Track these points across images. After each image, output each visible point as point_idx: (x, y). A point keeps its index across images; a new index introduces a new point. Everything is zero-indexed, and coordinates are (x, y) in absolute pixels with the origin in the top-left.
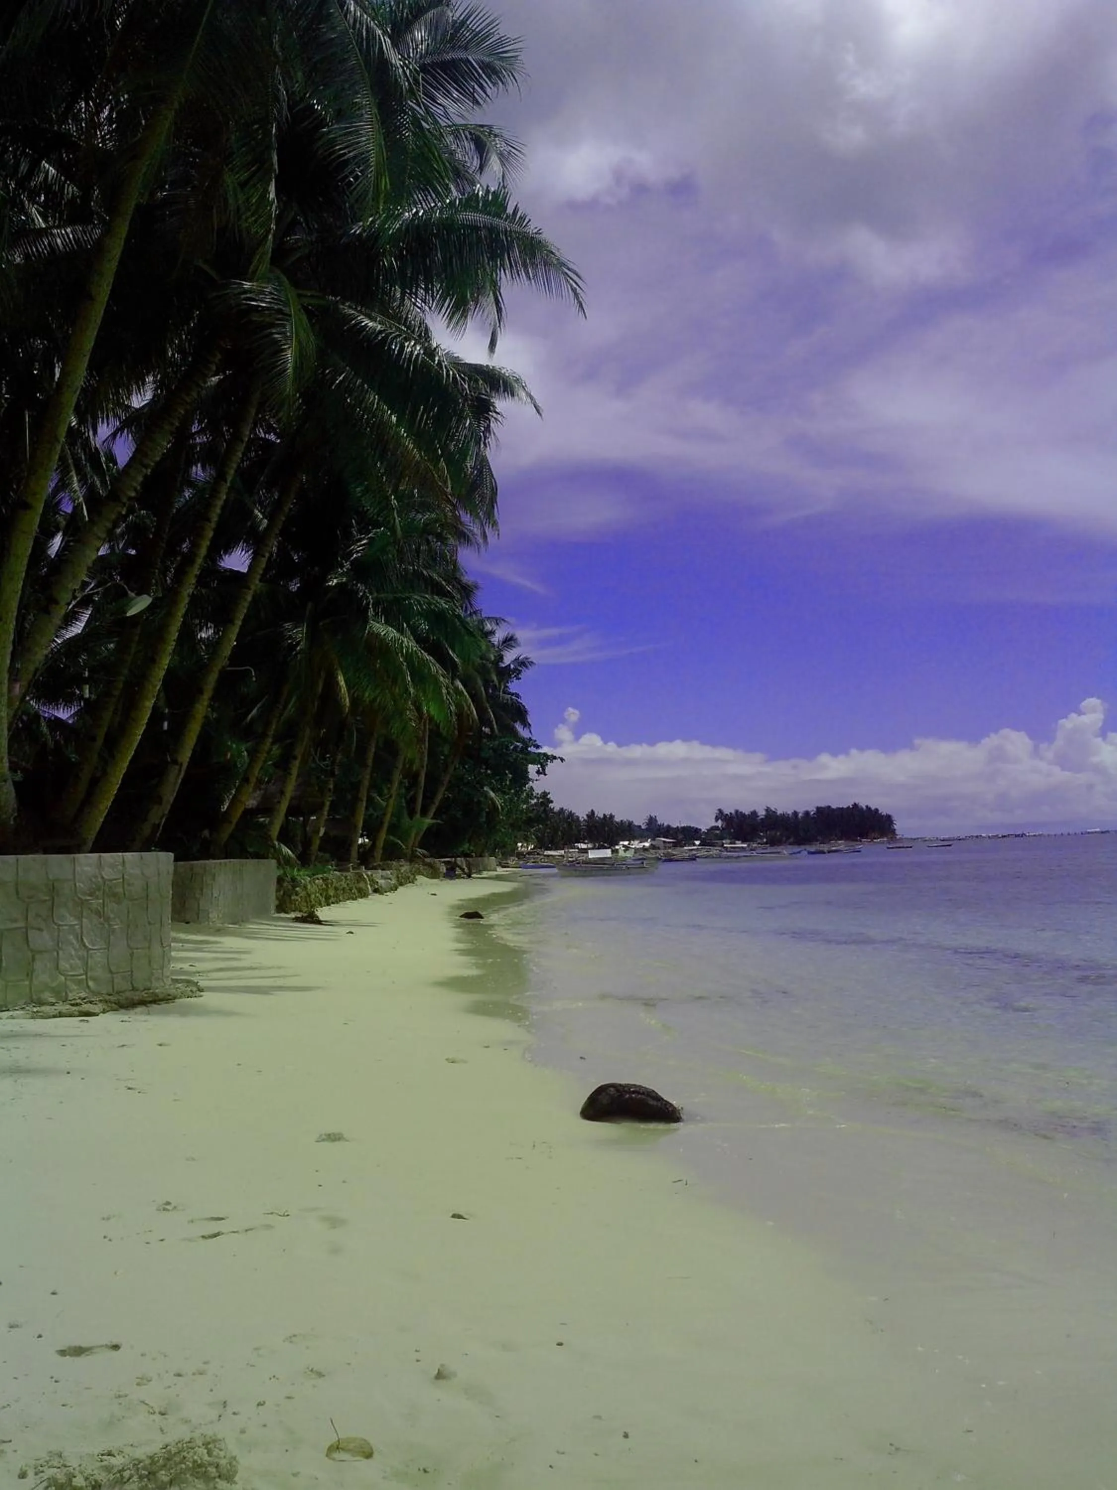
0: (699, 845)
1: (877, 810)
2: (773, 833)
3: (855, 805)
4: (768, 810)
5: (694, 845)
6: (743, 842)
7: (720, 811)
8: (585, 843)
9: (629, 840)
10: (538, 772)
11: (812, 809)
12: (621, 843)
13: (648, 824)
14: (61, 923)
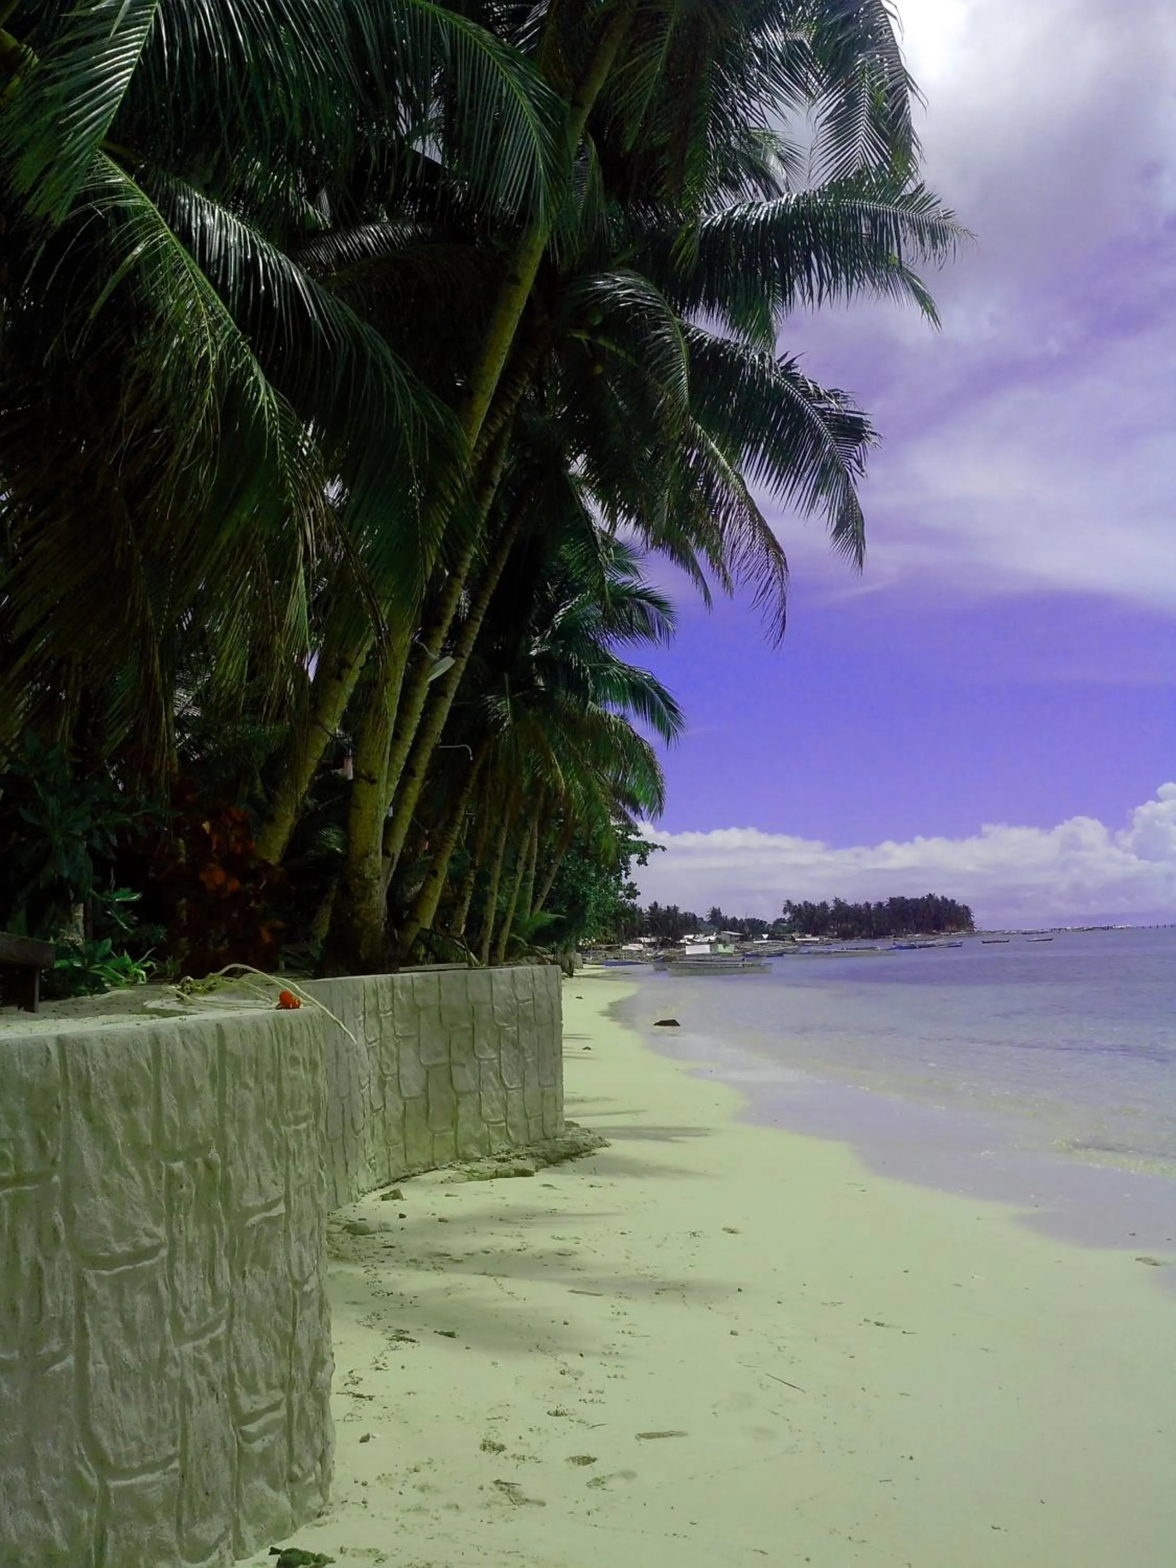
0: (768, 939)
1: (953, 901)
2: (844, 925)
3: (930, 896)
4: (836, 901)
5: (762, 938)
6: (814, 935)
7: (788, 902)
8: (648, 937)
9: (695, 934)
10: (639, 862)
11: (885, 901)
12: (686, 936)
13: (711, 916)
14: (481, 1057)
